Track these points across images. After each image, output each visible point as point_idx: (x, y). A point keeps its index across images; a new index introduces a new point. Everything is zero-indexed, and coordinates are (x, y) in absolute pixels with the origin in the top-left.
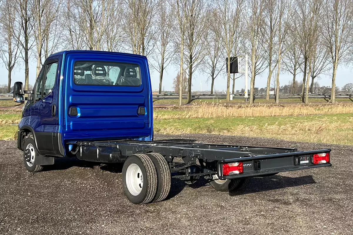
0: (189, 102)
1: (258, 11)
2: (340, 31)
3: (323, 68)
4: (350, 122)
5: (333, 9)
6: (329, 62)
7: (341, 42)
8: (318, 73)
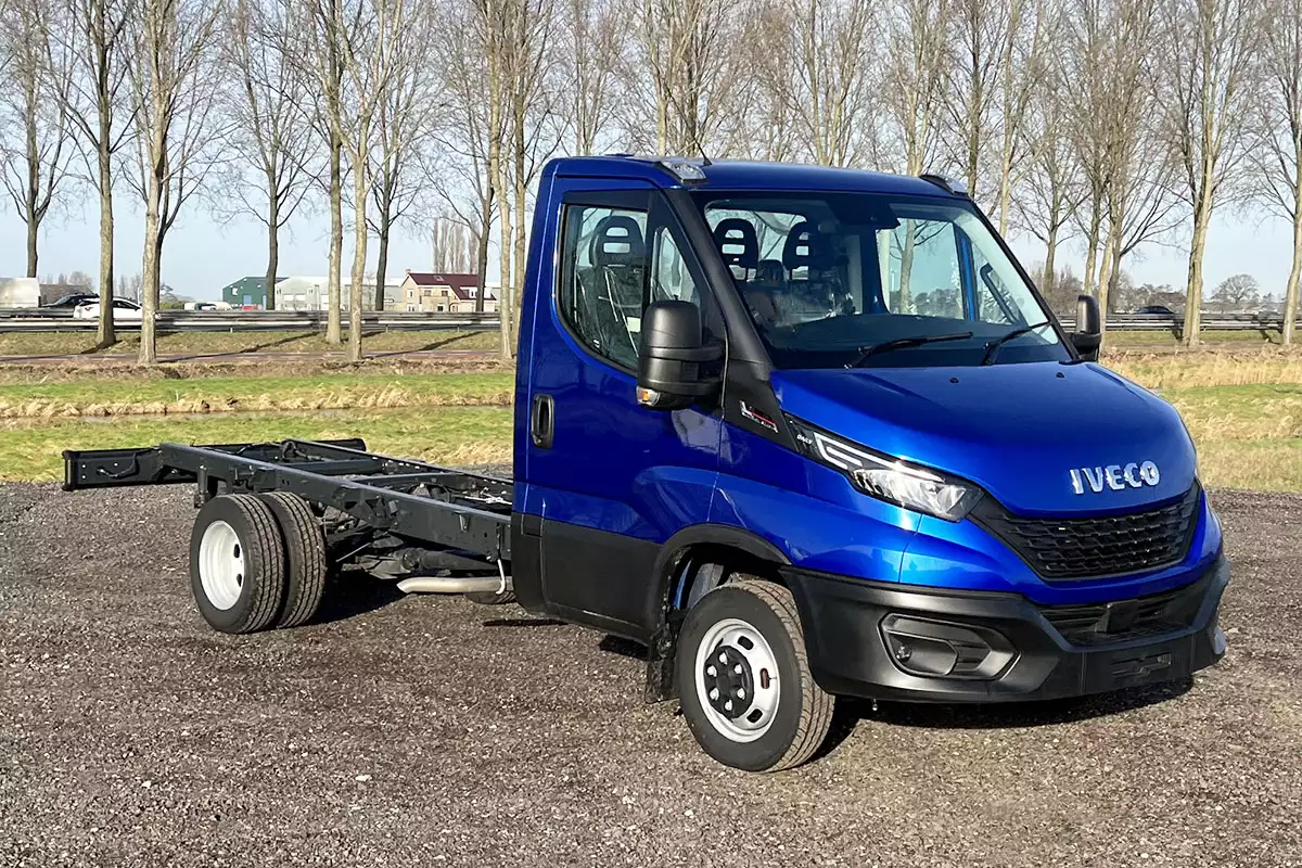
1: (933, 13)
2: (1221, 89)
3: (1153, 219)
4: (1268, 416)
5: (1196, 10)
6: (1173, 198)
8: (1134, 240)
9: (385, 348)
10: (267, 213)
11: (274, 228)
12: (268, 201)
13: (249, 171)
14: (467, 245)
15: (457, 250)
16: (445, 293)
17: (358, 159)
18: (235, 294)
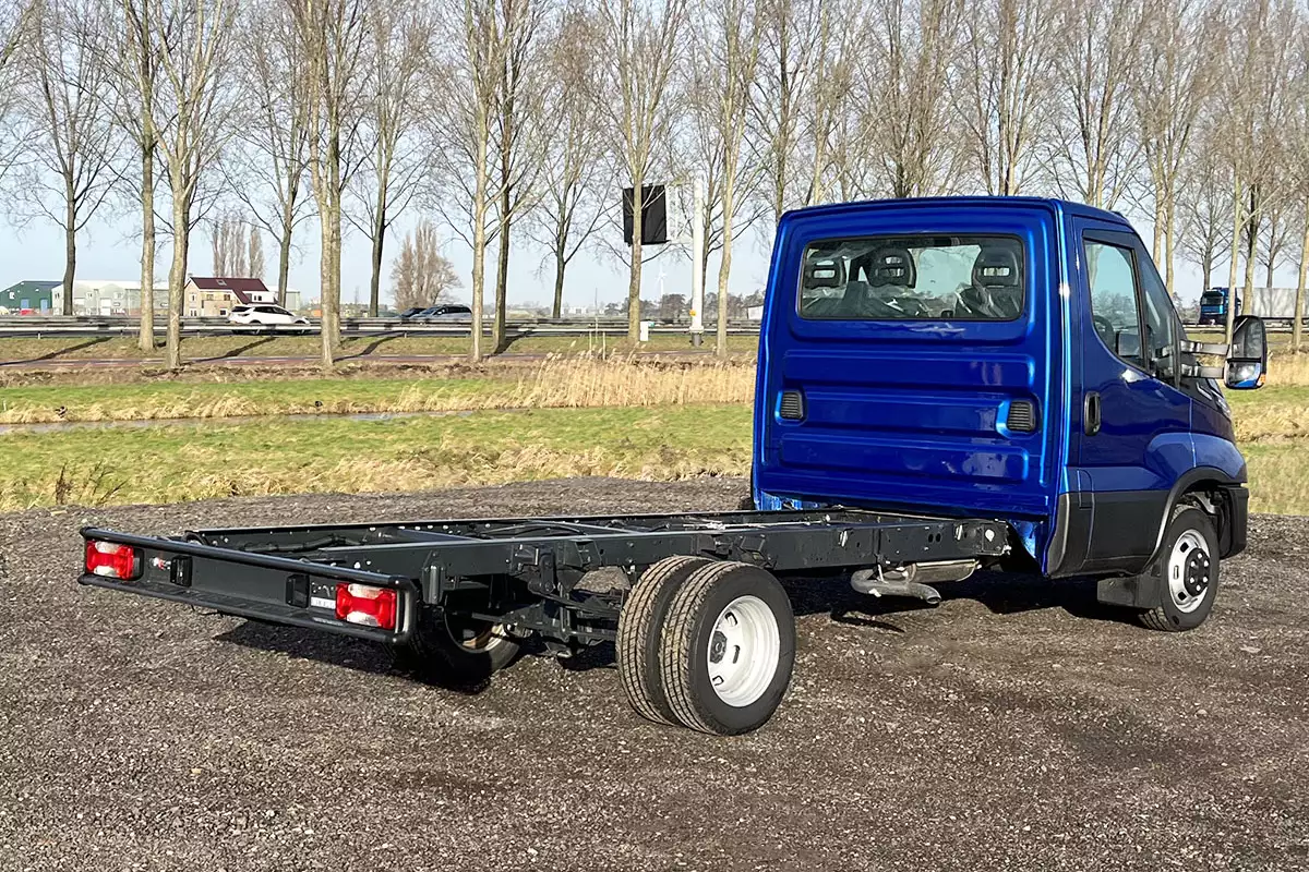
0: (500, 350)
9: (200, 354)
10: (64, 216)
11: (71, 231)
12: (66, 204)
13: (47, 173)
14: (247, 247)
15: (238, 255)
16: (227, 298)
17: (176, 160)
18: (12, 297)
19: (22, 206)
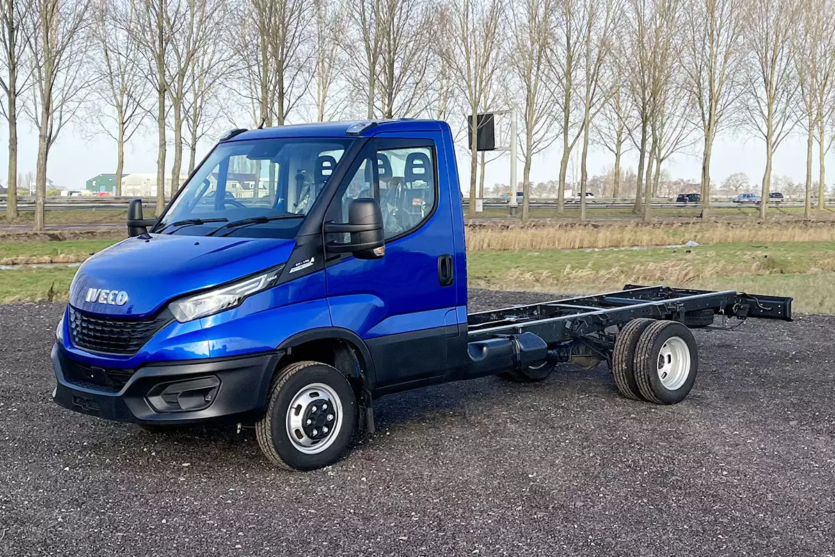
1: (541, 11)
2: (720, 58)
3: (681, 138)
5: (705, 9)
6: (693, 126)
7: (721, 83)
8: (669, 152)
10: (117, 134)
11: (121, 143)
12: (118, 125)
13: (105, 107)
18: (94, 184)
19: (90, 127)
